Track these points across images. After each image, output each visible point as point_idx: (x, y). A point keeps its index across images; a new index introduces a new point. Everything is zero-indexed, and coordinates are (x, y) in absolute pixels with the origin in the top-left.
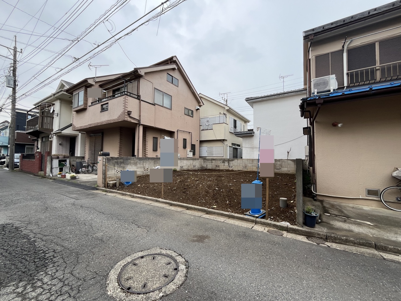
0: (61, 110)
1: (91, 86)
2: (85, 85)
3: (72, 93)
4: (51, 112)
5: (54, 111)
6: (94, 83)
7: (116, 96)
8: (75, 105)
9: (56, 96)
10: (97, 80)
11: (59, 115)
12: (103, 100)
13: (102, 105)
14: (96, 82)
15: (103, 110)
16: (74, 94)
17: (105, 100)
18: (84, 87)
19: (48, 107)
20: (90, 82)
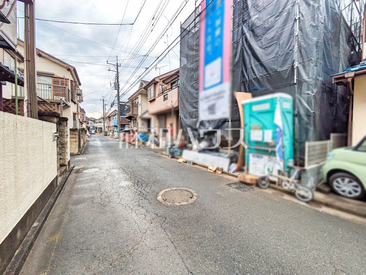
0: (142, 101)
1: (157, 82)
2: (154, 83)
3: (147, 89)
4: (137, 103)
5: (138, 102)
6: (159, 81)
7: (173, 88)
8: (149, 97)
9: (139, 92)
10: (161, 78)
11: (141, 105)
12: (165, 92)
13: (164, 96)
14: (160, 80)
15: (165, 99)
16: (148, 90)
17: (166, 92)
18: (153, 84)
19: (135, 100)
20: (157, 80)
